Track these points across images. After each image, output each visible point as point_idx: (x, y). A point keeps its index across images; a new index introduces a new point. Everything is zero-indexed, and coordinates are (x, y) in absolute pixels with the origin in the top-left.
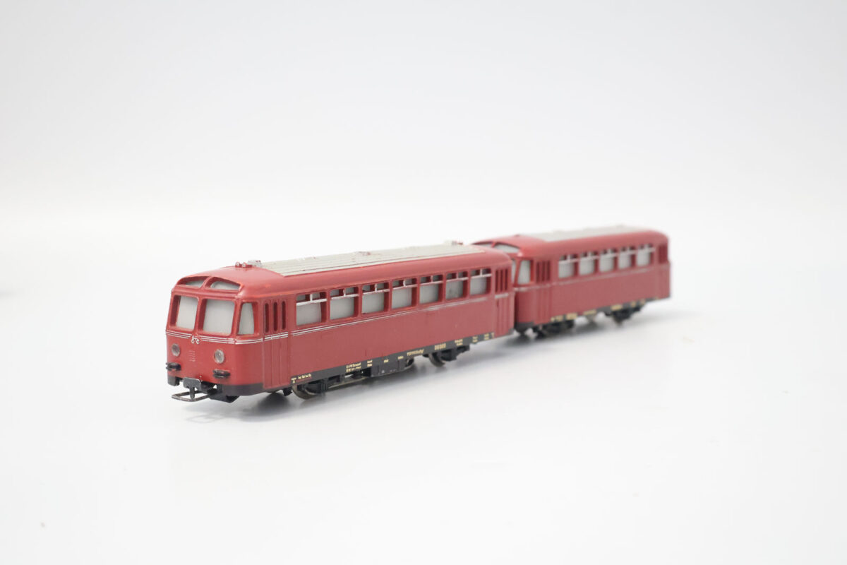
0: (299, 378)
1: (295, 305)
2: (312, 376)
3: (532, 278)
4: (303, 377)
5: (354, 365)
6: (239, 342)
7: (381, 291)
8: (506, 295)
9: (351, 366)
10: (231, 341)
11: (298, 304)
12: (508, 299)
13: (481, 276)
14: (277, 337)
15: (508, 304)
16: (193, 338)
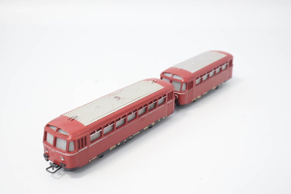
0: (92, 159)
1: (90, 136)
2: (97, 157)
3: (186, 89)
4: (94, 158)
5: (113, 147)
6: (69, 155)
7: (123, 119)
8: (172, 100)
9: (112, 147)
10: (66, 154)
11: (91, 136)
12: (172, 102)
13: (162, 98)
14: (83, 149)
15: (172, 104)
16: (52, 150)
